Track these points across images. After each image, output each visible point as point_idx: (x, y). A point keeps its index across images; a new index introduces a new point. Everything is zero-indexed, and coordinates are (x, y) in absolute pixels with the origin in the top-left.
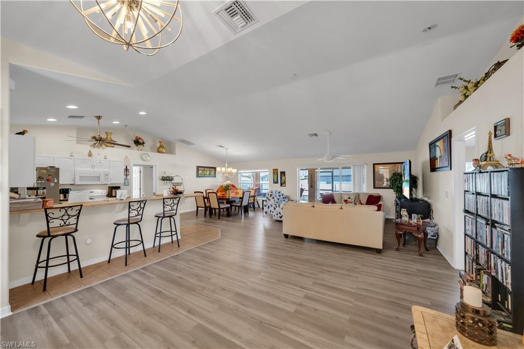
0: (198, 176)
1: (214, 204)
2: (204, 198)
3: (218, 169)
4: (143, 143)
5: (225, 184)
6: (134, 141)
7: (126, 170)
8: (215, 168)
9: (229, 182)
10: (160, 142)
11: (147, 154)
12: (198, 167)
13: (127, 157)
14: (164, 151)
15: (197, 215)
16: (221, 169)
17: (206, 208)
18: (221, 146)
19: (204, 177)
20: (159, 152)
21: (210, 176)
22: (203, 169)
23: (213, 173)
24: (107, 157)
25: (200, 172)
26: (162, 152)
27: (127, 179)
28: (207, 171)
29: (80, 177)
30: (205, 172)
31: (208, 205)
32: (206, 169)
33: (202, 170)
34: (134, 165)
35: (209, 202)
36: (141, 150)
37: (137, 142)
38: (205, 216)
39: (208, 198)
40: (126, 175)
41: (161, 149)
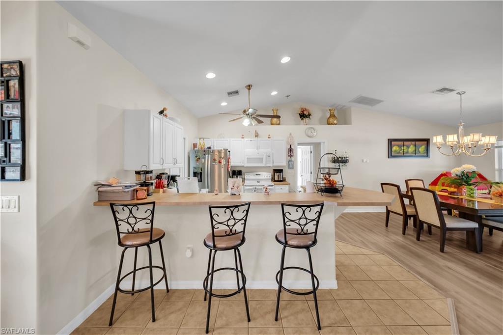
0: (390, 155)
1: (429, 214)
2: (402, 196)
3: (437, 140)
4: (309, 115)
5: (456, 171)
6: (300, 114)
7: (291, 150)
8: (427, 141)
9: (468, 167)
10: (330, 110)
11: (313, 129)
12: (390, 141)
13: (291, 135)
14: (335, 122)
15: (387, 226)
16: (445, 139)
17: (406, 217)
18: (443, 90)
19: (403, 156)
20: (329, 124)
21: (415, 154)
22: (401, 143)
23: (422, 149)
24: (271, 136)
25: (394, 148)
26: (332, 124)
27: (292, 161)
28: (408, 147)
29: (248, 158)
30: (405, 148)
31: (410, 211)
32: (406, 143)
33: (399, 146)
34: (299, 144)
35: (414, 205)
36: (307, 125)
37: (304, 115)
38: (404, 233)
39: (411, 198)
40: (291, 156)
41: (331, 120)
